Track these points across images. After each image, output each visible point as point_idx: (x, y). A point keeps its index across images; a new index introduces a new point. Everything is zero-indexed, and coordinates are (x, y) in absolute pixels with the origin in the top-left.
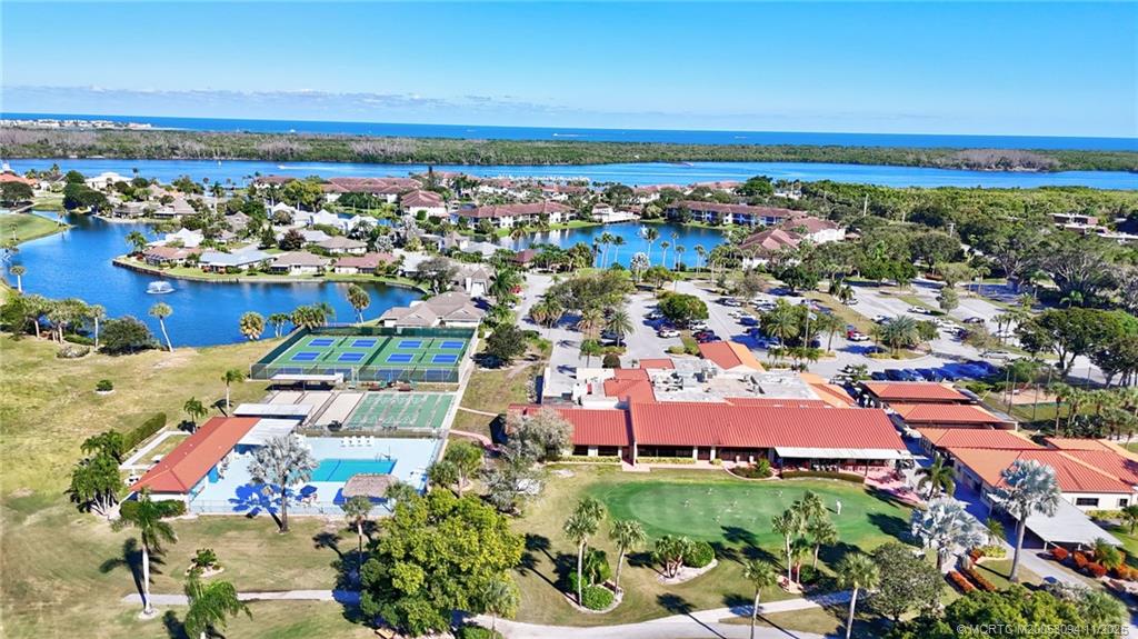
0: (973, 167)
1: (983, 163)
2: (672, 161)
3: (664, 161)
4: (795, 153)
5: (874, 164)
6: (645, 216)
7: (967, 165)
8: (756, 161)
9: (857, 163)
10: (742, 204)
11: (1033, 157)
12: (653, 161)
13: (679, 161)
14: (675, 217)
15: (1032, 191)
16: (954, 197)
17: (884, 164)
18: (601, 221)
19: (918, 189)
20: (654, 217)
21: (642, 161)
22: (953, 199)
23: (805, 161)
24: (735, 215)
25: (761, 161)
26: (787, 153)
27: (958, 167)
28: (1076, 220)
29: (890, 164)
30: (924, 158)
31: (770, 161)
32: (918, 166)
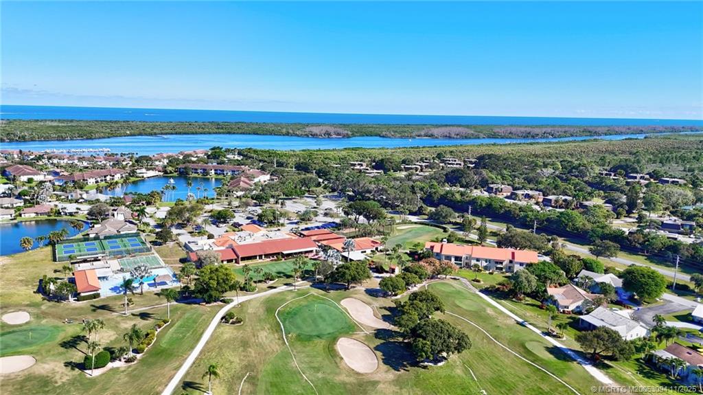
0: (314, 136)
1: (318, 134)
2: (151, 134)
3: (146, 135)
4: (222, 128)
5: (266, 134)
6: (165, 172)
7: (311, 135)
8: (201, 134)
9: (257, 134)
10: (214, 164)
11: (340, 130)
12: (139, 135)
13: (155, 134)
14: (183, 172)
15: (341, 150)
16: (310, 154)
17: (271, 134)
18: (143, 177)
19: (294, 151)
20: (171, 173)
21: (131, 135)
22: (310, 156)
23: (229, 133)
24: (215, 170)
25: (204, 134)
26: (218, 128)
27: (308, 136)
28: (359, 164)
29: (275, 135)
30: (291, 131)
31: (210, 133)
32: (288, 135)
